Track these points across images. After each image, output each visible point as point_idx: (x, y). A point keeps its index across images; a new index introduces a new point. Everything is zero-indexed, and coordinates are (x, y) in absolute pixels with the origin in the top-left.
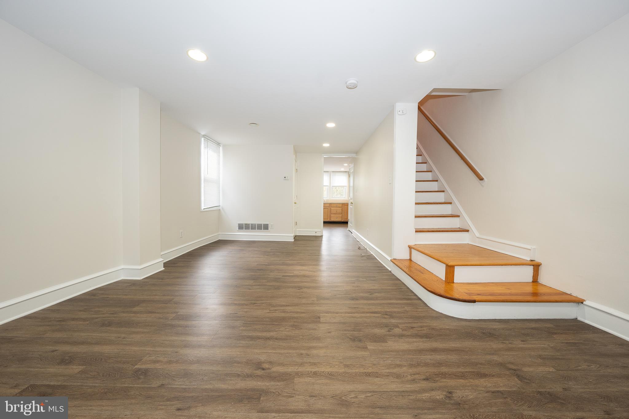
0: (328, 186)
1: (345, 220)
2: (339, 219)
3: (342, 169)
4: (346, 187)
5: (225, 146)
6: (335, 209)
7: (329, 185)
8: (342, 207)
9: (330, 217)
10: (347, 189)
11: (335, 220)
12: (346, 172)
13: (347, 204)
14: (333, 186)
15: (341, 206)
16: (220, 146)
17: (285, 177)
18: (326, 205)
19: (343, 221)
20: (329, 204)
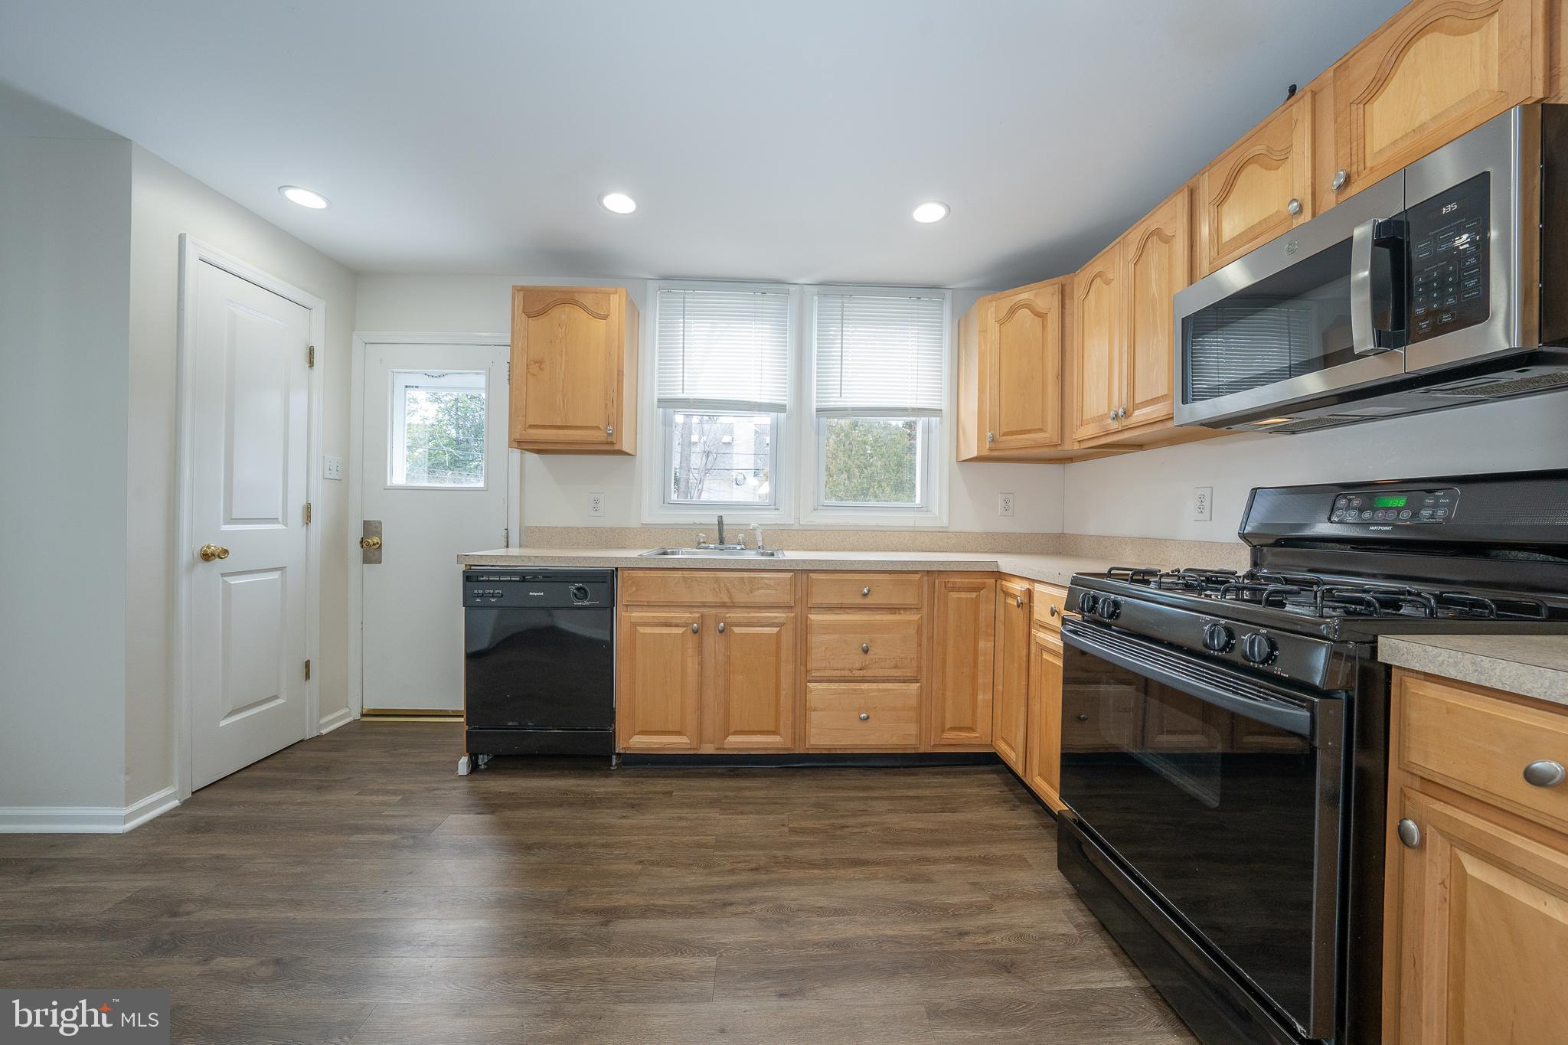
18: (761, 591)
19: (934, 746)
20: (789, 575)
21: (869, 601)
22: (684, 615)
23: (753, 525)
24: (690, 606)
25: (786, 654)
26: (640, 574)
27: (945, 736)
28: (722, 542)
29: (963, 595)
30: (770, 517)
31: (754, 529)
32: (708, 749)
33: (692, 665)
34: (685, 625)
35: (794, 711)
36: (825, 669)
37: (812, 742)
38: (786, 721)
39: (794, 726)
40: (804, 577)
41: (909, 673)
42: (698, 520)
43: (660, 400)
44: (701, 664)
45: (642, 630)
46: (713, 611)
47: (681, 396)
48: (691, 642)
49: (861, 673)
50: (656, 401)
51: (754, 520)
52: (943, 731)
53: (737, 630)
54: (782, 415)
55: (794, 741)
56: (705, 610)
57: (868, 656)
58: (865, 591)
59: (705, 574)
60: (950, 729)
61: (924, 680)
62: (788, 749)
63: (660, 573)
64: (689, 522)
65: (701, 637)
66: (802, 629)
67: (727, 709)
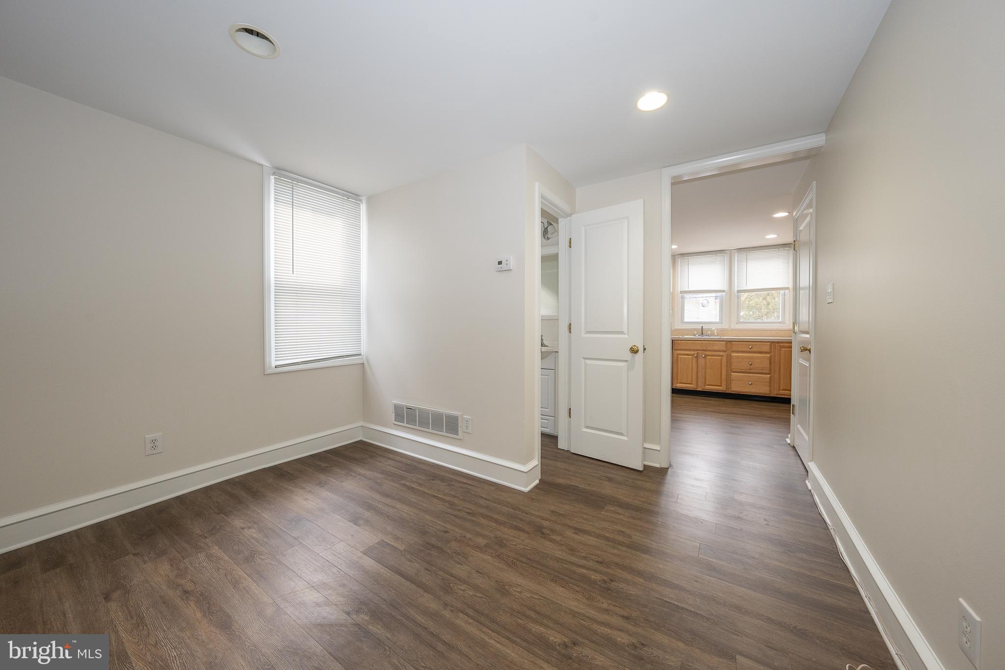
0: (724, 291)
1: (782, 394)
2: (761, 389)
3: (771, 237)
4: (787, 291)
5: (372, 201)
6: (746, 357)
7: (725, 288)
8: (769, 353)
9: (729, 380)
10: (789, 295)
11: (744, 390)
12: (785, 245)
13: (787, 345)
14: (739, 291)
15: (766, 348)
16: (360, 201)
17: (500, 263)
18: (716, 347)
19: (776, 394)
20: (724, 342)
21: (752, 350)
22: (692, 352)
23: (713, 329)
24: (694, 350)
25: (724, 364)
26: (679, 341)
27: (780, 391)
28: (702, 334)
29: (787, 349)
30: (720, 326)
31: (714, 330)
32: (699, 389)
33: (694, 365)
34: (692, 355)
35: (726, 380)
36: (737, 369)
37: (733, 389)
38: (724, 384)
39: (727, 384)
40: (730, 343)
41: (767, 371)
42: (694, 327)
43: (680, 292)
44: (697, 366)
45: (680, 356)
46: (701, 352)
47: (688, 290)
48: (695, 359)
49: (749, 371)
50: (679, 292)
51: (713, 327)
52: (779, 390)
53: (708, 357)
54: (724, 293)
55: (727, 389)
56: (699, 351)
57: (752, 366)
58: (750, 347)
59: (698, 342)
60: (782, 390)
61: (772, 375)
62: (725, 391)
63: (685, 341)
64: (691, 328)
65: (697, 359)
66: (729, 359)
67: (705, 378)
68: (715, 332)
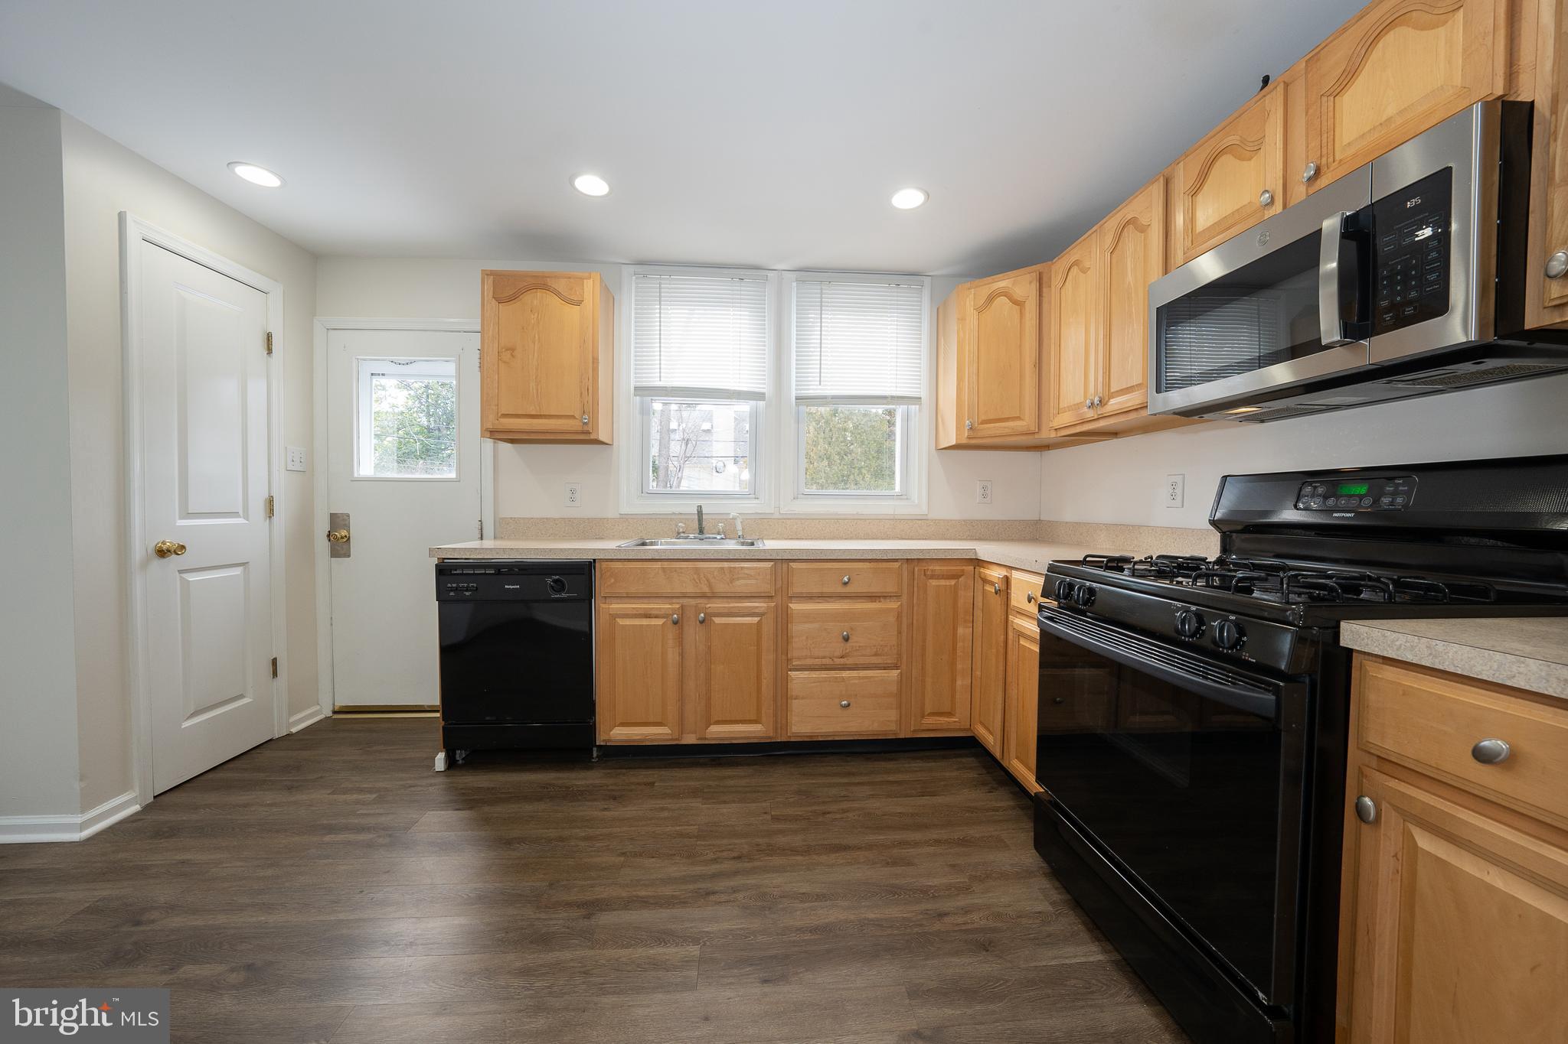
0: (760, 397)
2: (875, 720)
4: (914, 408)
6: (833, 616)
7: (766, 387)
8: (896, 599)
9: (782, 700)
10: (921, 422)
12: (910, 275)
14: (800, 398)
18: (742, 582)
19: (914, 731)
20: (769, 565)
21: (849, 589)
22: (665, 606)
23: (733, 514)
24: (669, 597)
25: (767, 641)
26: (619, 565)
27: (925, 721)
28: (701, 532)
29: (943, 582)
30: (750, 507)
31: (734, 519)
32: (690, 739)
34: (665, 616)
35: (774, 700)
36: (806, 657)
37: (793, 730)
38: (767, 710)
39: (775, 715)
40: (785, 566)
41: (890, 660)
42: (677, 510)
43: (636, 388)
44: (682, 655)
45: (621, 622)
46: (693, 602)
47: (658, 385)
48: (671, 633)
49: (842, 661)
50: (633, 389)
51: (732, 509)
52: (923, 717)
53: (717, 620)
54: (762, 403)
55: (776, 729)
56: (685, 601)
57: (849, 644)
58: (846, 579)
59: (684, 565)
60: (929, 715)
61: (904, 667)
62: (770, 738)
63: (639, 565)
64: (669, 510)
65: (682, 628)
66: (783, 619)
67: (709, 699)
68: (739, 527)
